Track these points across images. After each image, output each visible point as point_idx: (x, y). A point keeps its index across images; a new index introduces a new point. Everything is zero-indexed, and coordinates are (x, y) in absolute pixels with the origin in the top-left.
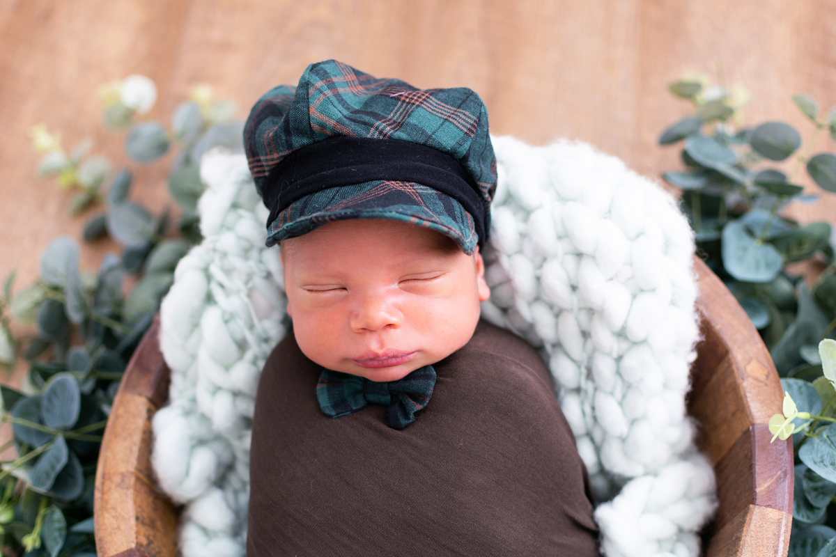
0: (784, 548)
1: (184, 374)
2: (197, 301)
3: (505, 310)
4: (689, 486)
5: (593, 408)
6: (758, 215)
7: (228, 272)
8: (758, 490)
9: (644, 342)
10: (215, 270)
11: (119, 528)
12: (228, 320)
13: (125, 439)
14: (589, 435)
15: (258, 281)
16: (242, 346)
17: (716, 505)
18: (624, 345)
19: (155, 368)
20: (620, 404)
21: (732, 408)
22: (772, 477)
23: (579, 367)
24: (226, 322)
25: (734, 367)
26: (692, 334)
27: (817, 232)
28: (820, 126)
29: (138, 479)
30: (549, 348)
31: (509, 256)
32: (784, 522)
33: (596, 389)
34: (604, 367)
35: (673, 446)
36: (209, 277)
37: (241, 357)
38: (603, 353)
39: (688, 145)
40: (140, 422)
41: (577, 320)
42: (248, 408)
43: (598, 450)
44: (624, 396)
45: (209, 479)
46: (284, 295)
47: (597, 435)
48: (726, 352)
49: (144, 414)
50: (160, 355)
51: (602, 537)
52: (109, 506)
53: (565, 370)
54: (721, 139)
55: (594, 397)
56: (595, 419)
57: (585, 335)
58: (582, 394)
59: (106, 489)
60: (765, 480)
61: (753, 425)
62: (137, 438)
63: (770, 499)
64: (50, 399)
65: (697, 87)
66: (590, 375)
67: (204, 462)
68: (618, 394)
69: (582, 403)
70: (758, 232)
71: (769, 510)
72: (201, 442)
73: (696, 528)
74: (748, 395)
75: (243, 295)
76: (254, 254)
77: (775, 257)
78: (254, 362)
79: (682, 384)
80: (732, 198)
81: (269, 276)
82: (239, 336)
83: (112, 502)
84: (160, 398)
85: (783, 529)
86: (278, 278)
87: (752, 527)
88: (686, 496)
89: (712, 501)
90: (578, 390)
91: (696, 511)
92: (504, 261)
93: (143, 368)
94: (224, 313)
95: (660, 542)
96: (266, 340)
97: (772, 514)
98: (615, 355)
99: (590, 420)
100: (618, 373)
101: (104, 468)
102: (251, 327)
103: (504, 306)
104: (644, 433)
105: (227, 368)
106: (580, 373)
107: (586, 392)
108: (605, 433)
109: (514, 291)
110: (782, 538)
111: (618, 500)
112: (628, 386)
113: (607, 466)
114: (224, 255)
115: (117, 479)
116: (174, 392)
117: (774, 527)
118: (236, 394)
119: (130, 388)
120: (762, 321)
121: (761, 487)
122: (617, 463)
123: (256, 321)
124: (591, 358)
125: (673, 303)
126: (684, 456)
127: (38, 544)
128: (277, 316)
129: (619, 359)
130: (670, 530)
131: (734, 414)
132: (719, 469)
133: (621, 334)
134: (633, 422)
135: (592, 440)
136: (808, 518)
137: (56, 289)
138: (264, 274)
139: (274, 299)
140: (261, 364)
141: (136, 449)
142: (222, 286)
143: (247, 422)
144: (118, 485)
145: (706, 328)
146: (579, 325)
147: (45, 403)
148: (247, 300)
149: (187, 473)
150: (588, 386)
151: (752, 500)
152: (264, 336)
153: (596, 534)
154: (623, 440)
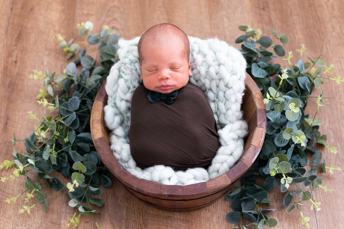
0: (264, 137)
1: (112, 97)
2: (117, 77)
3: (197, 81)
4: (241, 126)
5: (218, 106)
6: (261, 63)
7: (126, 69)
8: (258, 124)
9: (232, 88)
10: (122, 68)
11: (98, 132)
12: (126, 81)
13: (98, 112)
14: (216, 113)
15: (134, 71)
16: (129, 88)
17: (248, 132)
18: (227, 89)
19: (104, 95)
20: (224, 105)
21: (252, 106)
22: (261, 121)
23: (215, 95)
24: (125, 82)
25: (253, 96)
26: (243, 88)
27: (277, 67)
28: (278, 39)
29: (101, 122)
30: (207, 90)
31: (199, 66)
32: (264, 131)
33: (219, 101)
34: (221, 94)
35: (237, 117)
36: (119, 71)
37: (128, 92)
38: (221, 90)
39: (243, 43)
40: (101, 108)
41: (216, 82)
42: (129, 105)
43: (218, 117)
44: (225, 103)
45: (119, 123)
46: (140, 76)
47: (218, 113)
48: (251, 92)
49: (102, 106)
50: (106, 92)
51: (220, 138)
52: (94, 127)
53: (211, 95)
54: (252, 42)
55: (218, 103)
56: (218, 108)
57: (217, 86)
58: (215, 102)
59: (93, 123)
60: (260, 122)
61: (257, 109)
62: (101, 111)
63: (261, 126)
64: (70, 103)
65: (246, 27)
66: (217, 98)
67: (117, 119)
68: (224, 102)
69: (215, 105)
70: (261, 67)
71: (260, 128)
72: (116, 115)
73: (243, 137)
74: (256, 102)
75: (130, 75)
76: (133, 64)
77: (265, 73)
78: (131, 93)
79: (240, 101)
80: (255, 59)
81: (136, 69)
82: (128, 86)
83: (95, 126)
84: (105, 103)
85: (264, 133)
86: (139, 70)
87: (256, 132)
88: (240, 129)
89: (247, 131)
90: (214, 101)
91: (243, 133)
92: (198, 68)
93: (101, 95)
94: (125, 79)
95: (234, 139)
96: (134, 87)
97: (261, 129)
98: (224, 91)
99: (217, 109)
100: (224, 96)
101: (92, 119)
102: (132, 83)
103: (197, 80)
104: (230, 112)
105: (125, 94)
106: (215, 96)
107: (216, 101)
108: (220, 112)
109: (200, 75)
110: (263, 135)
111: (224, 129)
112: (227, 100)
113: (220, 121)
114: (125, 64)
115: (96, 121)
116: (109, 102)
117: (261, 132)
118: (127, 101)
119: (99, 100)
120: (262, 89)
121: (259, 123)
122: (223, 120)
123: (133, 82)
124: (218, 92)
125: (239, 79)
126: (240, 120)
127: (68, 141)
128: (137, 81)
129: (225, 93)
130: (236, 137)
131: (253, 108)
132: (249, 124)
133: (226, 86)
134: (227, 110)
135: (217, 115)
136: (270, 133)
137: (69, 76)
138: (135, 69)
139: (137, 76)
140: (133, 93)
141: (101, 114)
142: (123, 72)
143: (129, 109)
144: (97, 122)
145: (246, 86)
146: (216, 83)
147: (69, 104)
148: (131, 76)
149: (114, 122)
150: (217, 100)
151: (256, 126)
152: (134, 86)
153: (218, 137)
154: (225, 114)
